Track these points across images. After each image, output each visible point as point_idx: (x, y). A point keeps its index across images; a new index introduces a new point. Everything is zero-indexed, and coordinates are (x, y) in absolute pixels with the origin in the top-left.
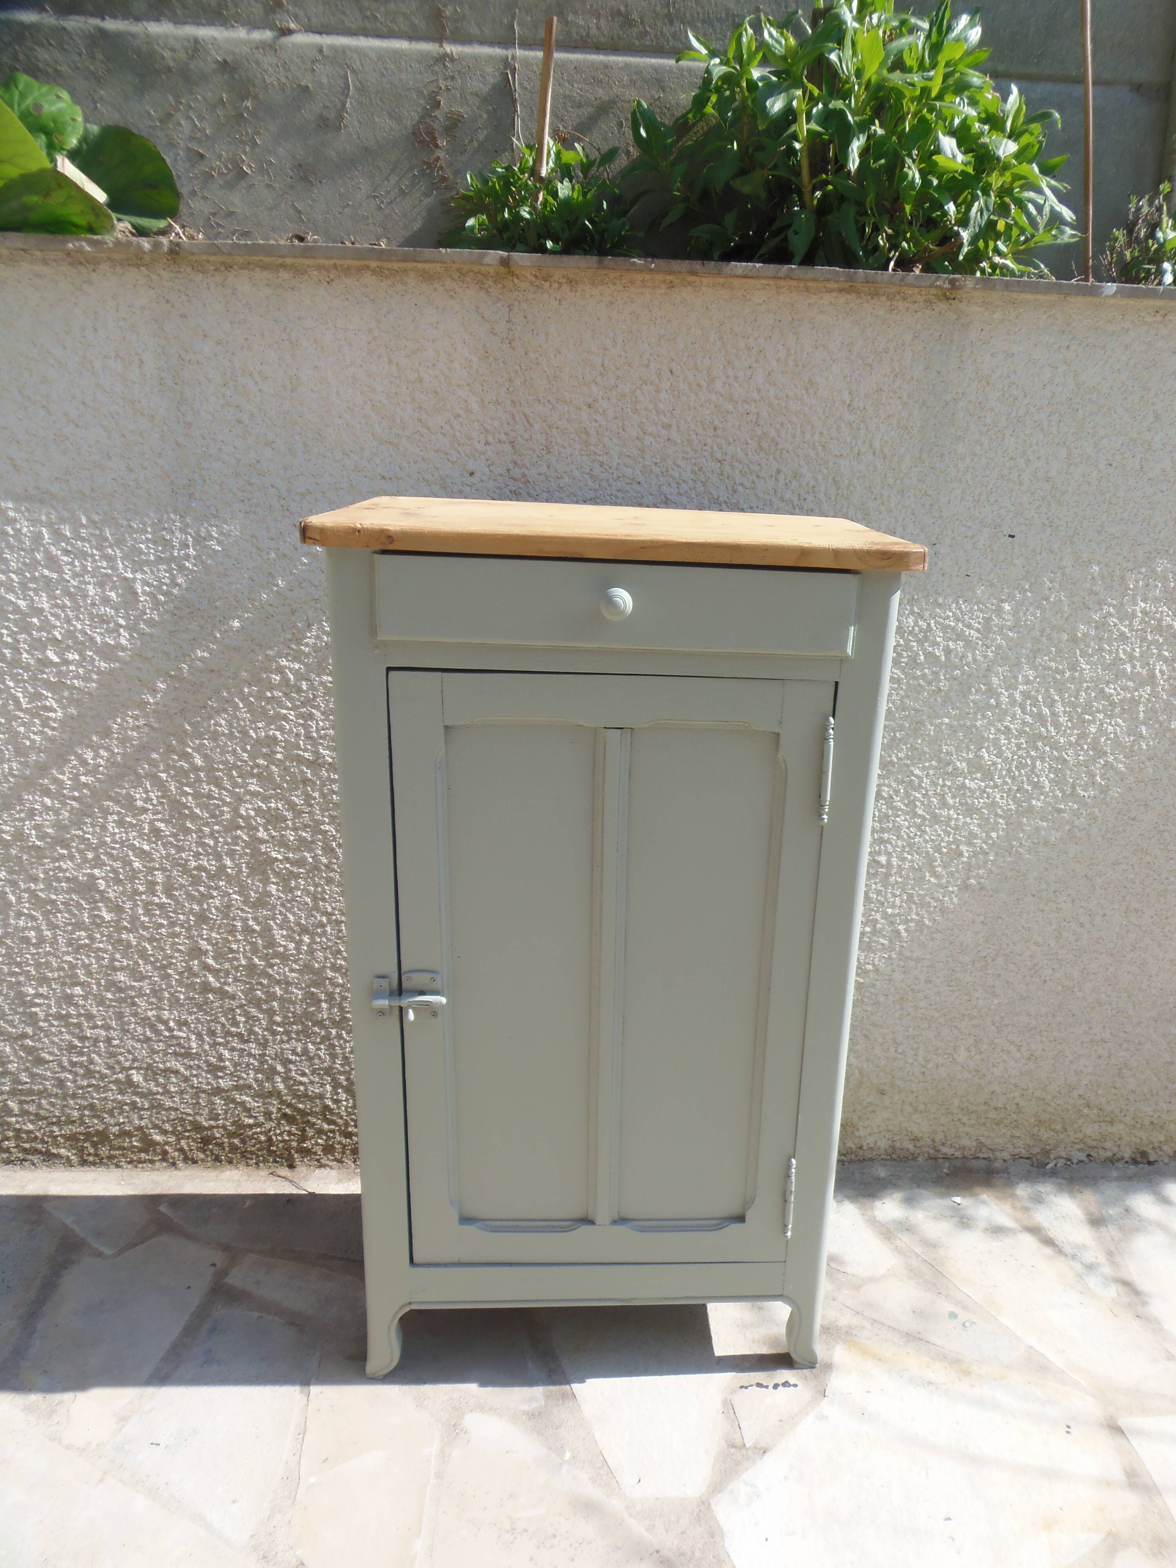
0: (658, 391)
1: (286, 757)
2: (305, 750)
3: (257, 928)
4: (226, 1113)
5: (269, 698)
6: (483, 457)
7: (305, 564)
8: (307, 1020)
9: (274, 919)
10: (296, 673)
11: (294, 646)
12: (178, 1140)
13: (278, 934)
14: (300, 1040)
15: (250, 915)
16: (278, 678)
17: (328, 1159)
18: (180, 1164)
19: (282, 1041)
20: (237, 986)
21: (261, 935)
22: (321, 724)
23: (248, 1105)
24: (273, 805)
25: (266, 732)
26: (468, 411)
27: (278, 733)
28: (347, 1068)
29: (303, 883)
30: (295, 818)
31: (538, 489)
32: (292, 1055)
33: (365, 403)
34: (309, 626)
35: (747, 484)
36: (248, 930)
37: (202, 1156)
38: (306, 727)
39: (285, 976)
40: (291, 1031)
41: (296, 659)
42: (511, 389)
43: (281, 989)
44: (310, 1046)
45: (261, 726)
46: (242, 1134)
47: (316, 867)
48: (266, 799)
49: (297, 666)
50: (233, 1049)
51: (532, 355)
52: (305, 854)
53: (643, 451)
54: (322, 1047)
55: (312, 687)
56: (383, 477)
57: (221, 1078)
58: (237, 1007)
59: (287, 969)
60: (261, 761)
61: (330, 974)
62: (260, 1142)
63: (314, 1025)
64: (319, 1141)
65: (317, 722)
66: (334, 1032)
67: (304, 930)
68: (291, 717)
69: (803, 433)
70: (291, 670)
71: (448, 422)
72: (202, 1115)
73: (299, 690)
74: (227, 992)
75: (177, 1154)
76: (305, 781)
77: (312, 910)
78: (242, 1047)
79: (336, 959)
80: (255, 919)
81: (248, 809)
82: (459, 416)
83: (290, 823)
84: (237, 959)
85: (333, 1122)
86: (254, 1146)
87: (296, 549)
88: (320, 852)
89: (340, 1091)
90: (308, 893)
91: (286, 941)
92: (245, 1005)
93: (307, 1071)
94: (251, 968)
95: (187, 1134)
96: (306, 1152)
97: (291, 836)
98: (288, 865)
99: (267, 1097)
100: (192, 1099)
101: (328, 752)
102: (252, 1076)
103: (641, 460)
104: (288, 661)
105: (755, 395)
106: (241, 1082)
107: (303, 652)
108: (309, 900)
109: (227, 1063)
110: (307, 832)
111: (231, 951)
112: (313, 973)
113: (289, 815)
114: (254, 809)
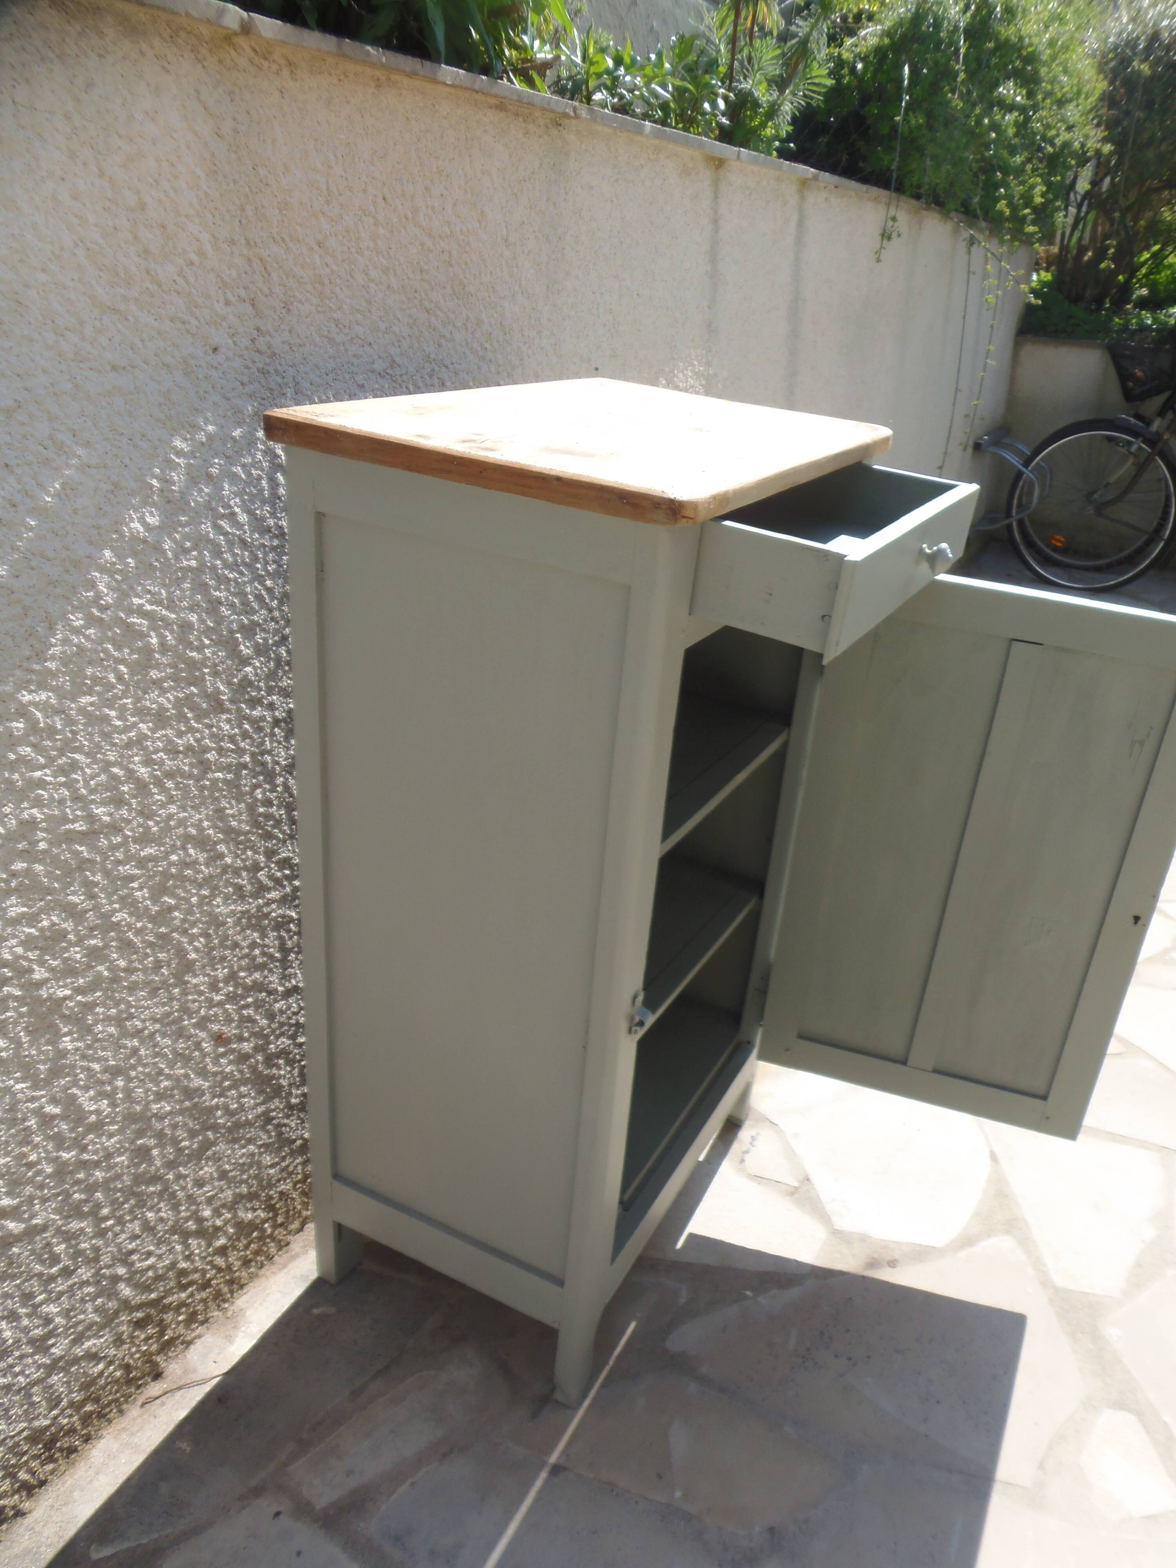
0: (376, 224)
1: (51, 843)
2: (73, 822)
3: (57, 1110)
4: (68, 1383)
5: (12, 762)
6: (224, 324)
7: (31, 529)
8: (138, 1186)
9: (75, 1083)
10: (44, 707)
11: (37, 667)
12: (13, 1476)
13: (86, 1101)
14: (135, 1218)
15: (43, 1100)
16: (21, 725)
17: (193, 1330)
18: (26, 1505)
19: (116, 1235)
20: (46, 1210)
21: (64, 1117)
22: (88, 771)
23: (94, 1350)
24: (45, 923)
25: (17, 817)
26: (201, 254)
27: (35, 811)
28: (194, 1208)
29: (102, 1010)
30: (76, 925)
31: (284, 363)
32: (130, 1243)
33: (77, 245)
34: (51, 628)
35: (448, 336)
36: (46, 1121)
37: (51, 1466)
38: (70, 785)
39: (105, 1149)
40: (124, 1214)
41: (43, 686)
42: (244, 221)
43: (101, 1170)
44: (150, 1215)
45: (9, 810)
46: (93, 1393)
47: (115, 980)
48: (32, 919)
49: (43, 696)
50: (61, 1294)
51: (262, 172)
52: (99, 968)
53: (369, 302)
54: (162, 1205)
55: (70, 721)
56: (114, 368)
57: (53, 1345)
58: (53, 1237)
59: (104, 1139)
60: (19, 866)
61: (155, 1107)
62: (117, 1381)
63: (147, 1187)
64: (181, 1318)
65: (82, 769)
66: (171, 1176)
67: (116, 1072)
68: (49, 779)
69: (480, 273)
70: (36, 704)
71: (181, 273)
72: (39, 1414)
73: (52, 731)
74: (36, 1225)
75: (16, 1497)
76: (83, 864)
77: (119, 1039)
78: (70, 1282)
79: (157, 1084)
80: (54, 1101)
81: (11, 948)
82: (192, 263)
83: (71, 937)
84: (39, 1173)
85: (190, 1284)
86: (110, 1394)
87: (14, 506)
88: (115, 956)
89: (190, 1241)
90: (108, 1019)
91: (96, 1103)
92: (62, 1226)
93: (152, 1248)
94: (62, 1171)
95: (25, 1458)
96: (166, 1347)
97: (76, 954)
98: (79, 998)
99: (112, 1320)
100: (23, 1406)
101: (102, 809)
102: (90, 1310)
103: (368, 314)
104: (30, 692)
105: (447, 230)
106: (80, 1328)
107: (49, 671)
108: (112, 1030)
109: (57, 1320)
110: (95, 937)
111: (30, 1165)
112: (135, 1121)
113: (68, 925)
114: (22, 943)
